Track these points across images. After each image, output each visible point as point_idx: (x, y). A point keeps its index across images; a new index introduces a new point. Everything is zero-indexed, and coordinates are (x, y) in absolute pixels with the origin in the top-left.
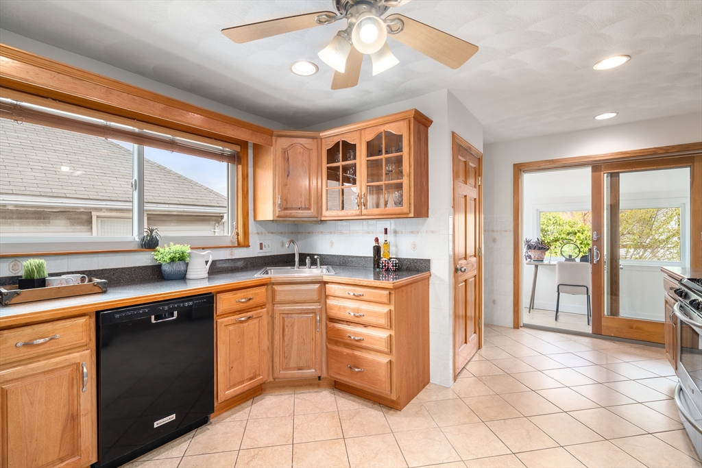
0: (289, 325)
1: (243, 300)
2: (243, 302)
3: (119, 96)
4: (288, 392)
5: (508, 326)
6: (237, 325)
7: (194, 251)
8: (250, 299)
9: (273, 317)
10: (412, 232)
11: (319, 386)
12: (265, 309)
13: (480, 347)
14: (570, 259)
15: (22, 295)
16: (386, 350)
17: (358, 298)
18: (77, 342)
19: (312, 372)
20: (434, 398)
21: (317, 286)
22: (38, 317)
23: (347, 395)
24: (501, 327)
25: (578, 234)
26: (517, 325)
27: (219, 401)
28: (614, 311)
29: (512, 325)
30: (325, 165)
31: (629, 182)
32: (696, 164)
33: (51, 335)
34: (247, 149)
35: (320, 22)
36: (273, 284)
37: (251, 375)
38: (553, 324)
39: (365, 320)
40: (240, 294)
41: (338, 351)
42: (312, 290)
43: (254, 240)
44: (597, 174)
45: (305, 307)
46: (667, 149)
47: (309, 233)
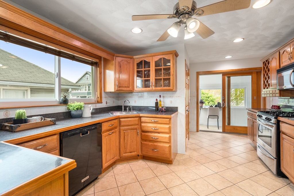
0: (127, 135)
1: (111, 125)
2: (110, 126)
3: (59, 34)
4: (125, 163)
5: (194, 131)
6: (108, 136)
7: (86, 105)
8: (113, 125)
9: (120, 132)
10: (170, 97)
11: (137, 159)
12: (117, 129)
13: (189, 140)
14: (211, 106)
15: (21, 127)
16: (168, 141)
17: (156, 122)
18: (54, 147)
19: (135, 153)
20: (182, 158)
21: (137, 119)
22: (40, 136)
23: (150, 161)
24: (192, 132)
25: (210, 98)
26: (198, 131)
27: (103, 169)
28: (229, 123)
29: (196, 131)
30: (136, 70)
31: (234, 80)
32: (253, 74)
33: (44, 144)
34: (101, 61)
35: (169, 18)
36: (120, 118)
37: (113, 157)
38: (207, 129)
39: (160, 130)
40: (110, 123)
41: (146, 144)
42: (135, 120)
43: (104, 100)
44: (224, 76)
45: (133, 127)
46: (245, 69)
47: (124, 97)
